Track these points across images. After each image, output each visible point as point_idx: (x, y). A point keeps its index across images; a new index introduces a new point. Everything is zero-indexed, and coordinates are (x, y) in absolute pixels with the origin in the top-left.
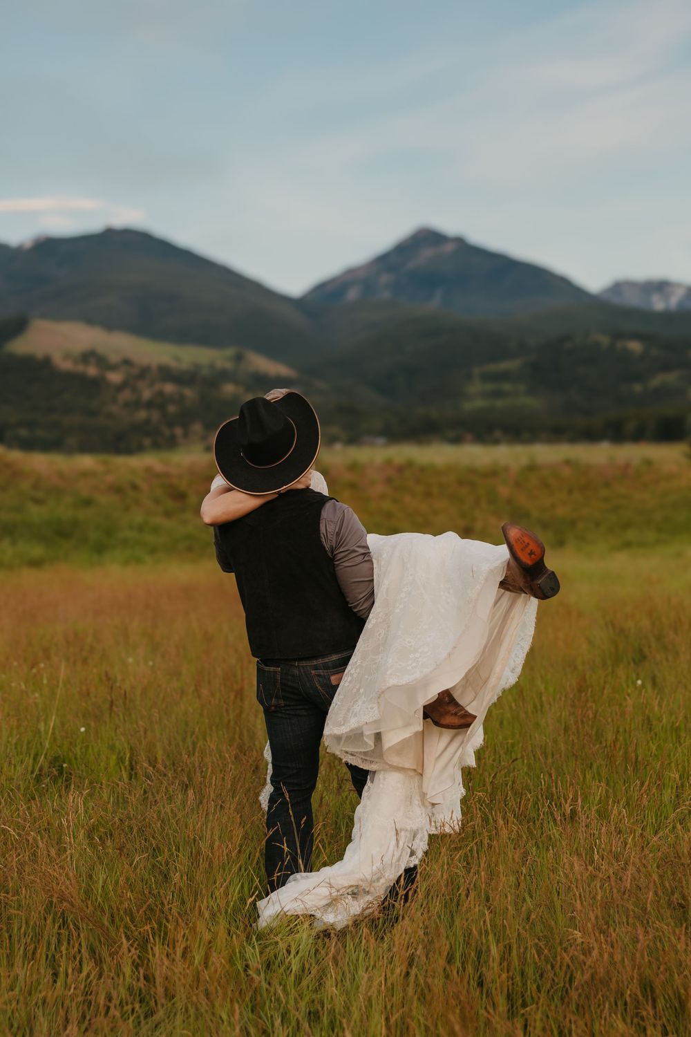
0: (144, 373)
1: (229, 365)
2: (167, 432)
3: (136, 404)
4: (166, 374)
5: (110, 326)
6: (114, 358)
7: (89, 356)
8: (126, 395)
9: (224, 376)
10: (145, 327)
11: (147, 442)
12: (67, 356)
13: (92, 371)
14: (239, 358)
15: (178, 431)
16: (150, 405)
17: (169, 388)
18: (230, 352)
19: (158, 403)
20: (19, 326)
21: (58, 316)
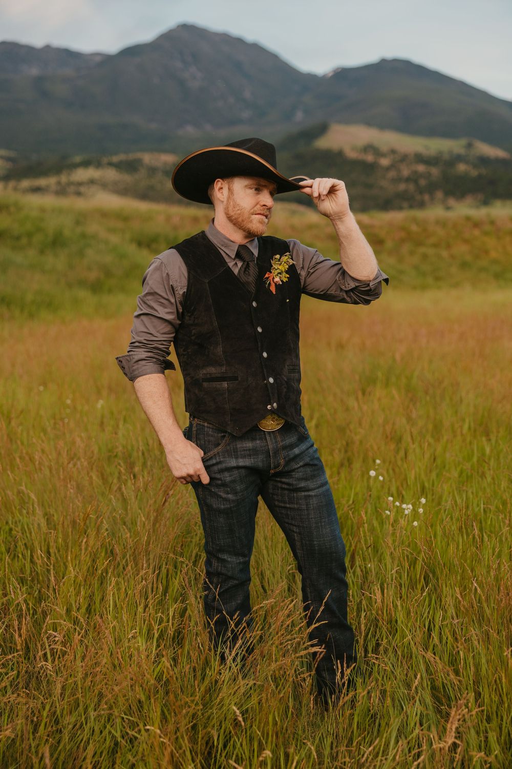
0: (404, 158)
1: (462, 151)
2: (418, 197)
3: (398, 180)
4: (419, 158)
5: (383, 126)
6: (384, 148)
7: (369, 148)
8: (392, 174)
9: (459, 158)
10: (406, 125)
11: (405, 204)
12: (354, 149)
13: (370, 158)
14: (470, 146)
15: (426, 197)
16: (408, 180)
17: (421, 168)
18: (463, 142)
19: (414, 178)
20: (322, 129)
21: (348, 122)
